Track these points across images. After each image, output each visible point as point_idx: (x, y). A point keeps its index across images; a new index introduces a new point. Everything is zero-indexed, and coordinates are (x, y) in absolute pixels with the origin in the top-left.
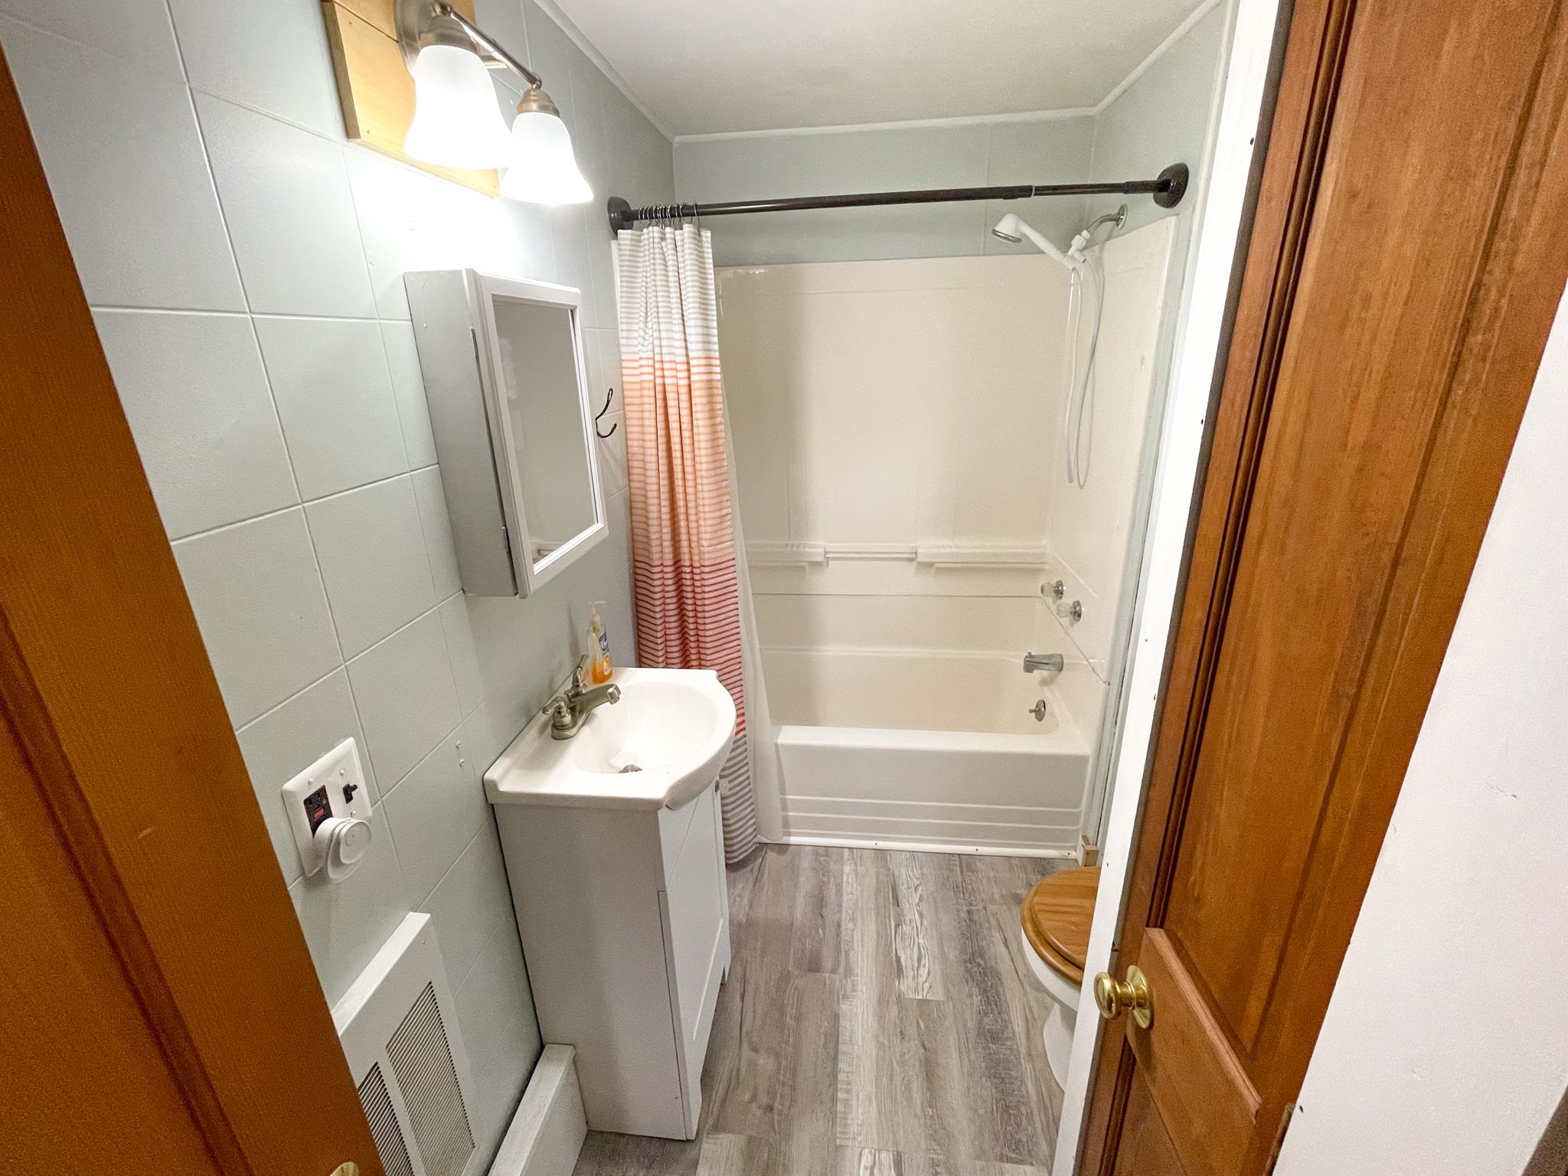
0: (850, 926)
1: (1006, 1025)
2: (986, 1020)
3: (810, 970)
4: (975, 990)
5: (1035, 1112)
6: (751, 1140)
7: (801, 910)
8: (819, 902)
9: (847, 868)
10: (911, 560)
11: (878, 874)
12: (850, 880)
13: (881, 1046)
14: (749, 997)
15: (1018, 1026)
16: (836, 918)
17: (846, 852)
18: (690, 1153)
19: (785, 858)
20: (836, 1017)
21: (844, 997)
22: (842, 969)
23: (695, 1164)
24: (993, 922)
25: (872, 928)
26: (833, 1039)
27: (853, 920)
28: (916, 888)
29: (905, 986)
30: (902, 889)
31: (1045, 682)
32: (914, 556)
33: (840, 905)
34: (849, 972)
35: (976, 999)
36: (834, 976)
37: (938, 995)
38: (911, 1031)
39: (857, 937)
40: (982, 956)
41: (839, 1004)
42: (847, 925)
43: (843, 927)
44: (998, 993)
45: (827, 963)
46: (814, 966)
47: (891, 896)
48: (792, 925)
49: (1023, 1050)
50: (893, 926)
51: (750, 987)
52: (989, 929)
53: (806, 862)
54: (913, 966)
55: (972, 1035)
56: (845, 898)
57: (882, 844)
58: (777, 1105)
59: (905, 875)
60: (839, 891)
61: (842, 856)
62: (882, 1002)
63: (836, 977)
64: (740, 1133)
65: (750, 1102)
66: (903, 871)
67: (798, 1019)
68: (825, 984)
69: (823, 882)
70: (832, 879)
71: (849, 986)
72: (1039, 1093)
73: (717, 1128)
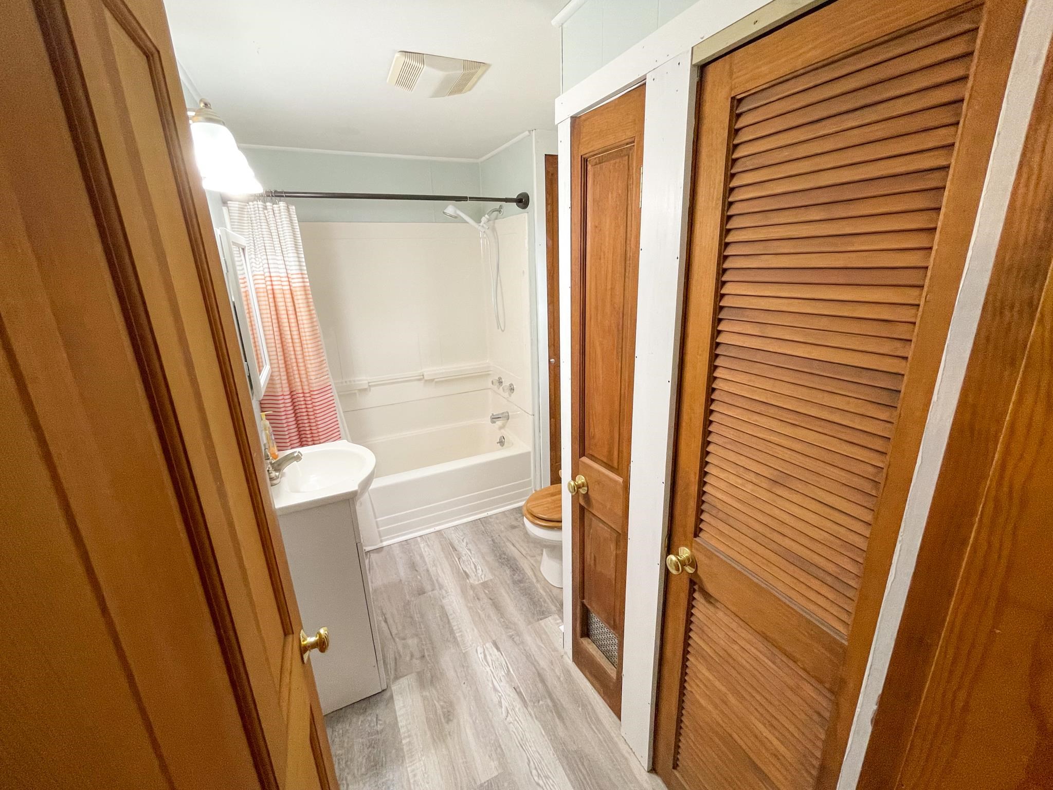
0: (434, 568)
1: (524, 574)
2: (515, 577)
3: (419, 594)
4: (506, 568)
5: (546, 598)
6: (418, 673)
7: (403, 572)
8: (413, 566)
9: (422, 545)
10: (420, 380)
11: (440, 542)
12: (426, 549)
13: (469, 608)
14: (390, 621)
15: (529, 573)
16: (425, 568)
17: (419, 539)
18: (387, 695)
19: (383, 553)
20: (442, 607)
21: (443, 598)
22: (437, 587)
23: (392, 697)
24: (504, 539)
25: (446, 565)
26: (445, 616)
27: (435, 565)
28: (463, 540)
29: (473, 580)
30: (456, 543)
31: (501, 428)
32: (422, 377)
33: (424, 562)
34: (441, 587)
35: (508, 571)
36: (434, 592)
37: (490, 576)
38: (482, 595)
39: (440, 572)
40: (505, 554)
41: (441, 601)
42: (432, 570)
43: (430, 570)
44: (517, 565)
45: (428, 587)
46: (421, 592)
47: (450, 549)
48: (401, 580)
49: (535, 581)
50: (457, 560)
51: (388, 616)
52: (504, 543)
53: (397, 551)
54: (473, 571)
55: (511, 585)
56: (426, 559)
57: (438, 528)
58: (426, 654)
59: (455, 537)
60: (422, 556)
61: (417, 541)
62: (464, 592)
63: (435, 592)
64: (412, 673)
65: (411, 659)
66: (453, 536)
67: (422, 616)
68: (430, 597)
69: (411, 556)
70: (415, 553)
71: (444, 592)
72: (546, 592)
73: (397, 678)
